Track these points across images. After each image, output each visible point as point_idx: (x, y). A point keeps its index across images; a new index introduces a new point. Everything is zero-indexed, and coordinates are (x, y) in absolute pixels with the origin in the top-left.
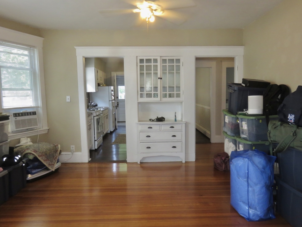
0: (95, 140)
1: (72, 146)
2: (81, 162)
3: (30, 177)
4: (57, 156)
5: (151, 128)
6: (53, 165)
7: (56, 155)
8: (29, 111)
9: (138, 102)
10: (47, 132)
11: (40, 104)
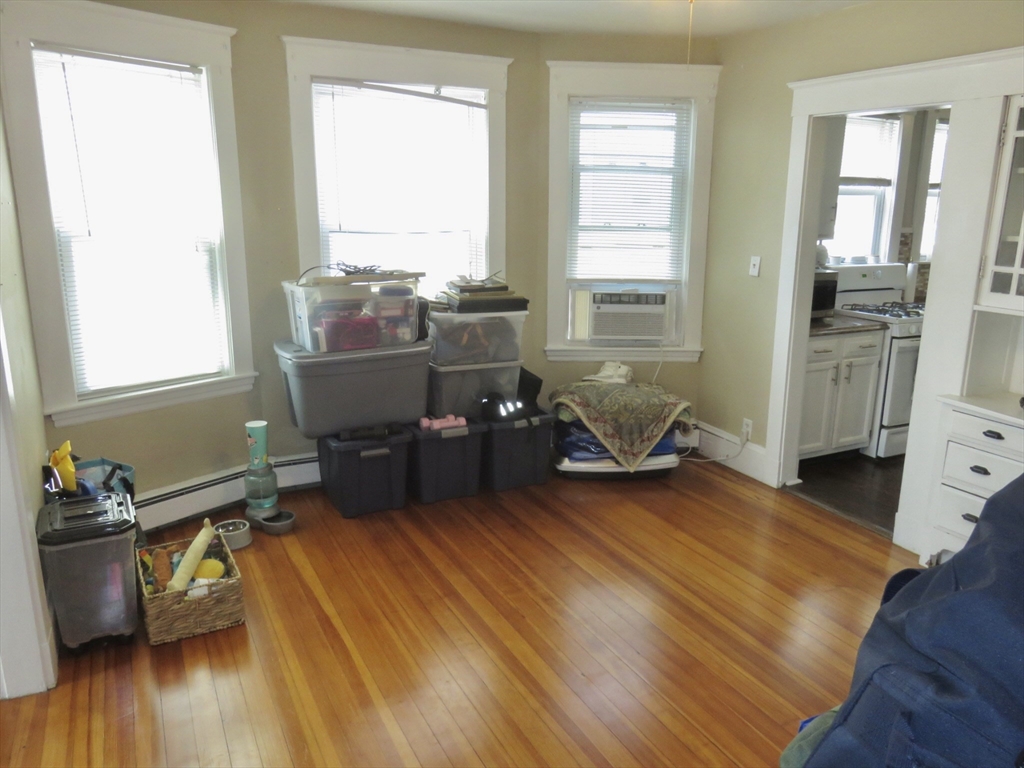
0: (882, 427)
1: (746, 420)
2: (760, 480)
3: (567, 465)
4: (656, 436)
5: (999, 436)
6: (635, 455)
7: (652, 431)
8: (644, 290)
9: (977, 308)
10: (696, 360)
11: (685, 275)
